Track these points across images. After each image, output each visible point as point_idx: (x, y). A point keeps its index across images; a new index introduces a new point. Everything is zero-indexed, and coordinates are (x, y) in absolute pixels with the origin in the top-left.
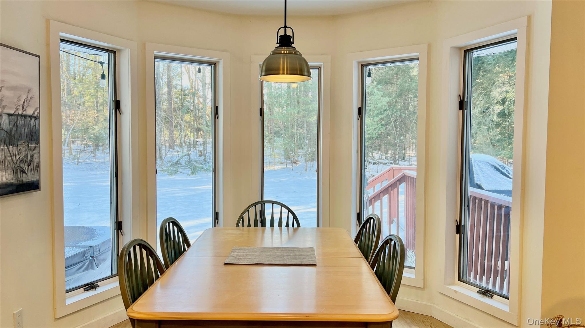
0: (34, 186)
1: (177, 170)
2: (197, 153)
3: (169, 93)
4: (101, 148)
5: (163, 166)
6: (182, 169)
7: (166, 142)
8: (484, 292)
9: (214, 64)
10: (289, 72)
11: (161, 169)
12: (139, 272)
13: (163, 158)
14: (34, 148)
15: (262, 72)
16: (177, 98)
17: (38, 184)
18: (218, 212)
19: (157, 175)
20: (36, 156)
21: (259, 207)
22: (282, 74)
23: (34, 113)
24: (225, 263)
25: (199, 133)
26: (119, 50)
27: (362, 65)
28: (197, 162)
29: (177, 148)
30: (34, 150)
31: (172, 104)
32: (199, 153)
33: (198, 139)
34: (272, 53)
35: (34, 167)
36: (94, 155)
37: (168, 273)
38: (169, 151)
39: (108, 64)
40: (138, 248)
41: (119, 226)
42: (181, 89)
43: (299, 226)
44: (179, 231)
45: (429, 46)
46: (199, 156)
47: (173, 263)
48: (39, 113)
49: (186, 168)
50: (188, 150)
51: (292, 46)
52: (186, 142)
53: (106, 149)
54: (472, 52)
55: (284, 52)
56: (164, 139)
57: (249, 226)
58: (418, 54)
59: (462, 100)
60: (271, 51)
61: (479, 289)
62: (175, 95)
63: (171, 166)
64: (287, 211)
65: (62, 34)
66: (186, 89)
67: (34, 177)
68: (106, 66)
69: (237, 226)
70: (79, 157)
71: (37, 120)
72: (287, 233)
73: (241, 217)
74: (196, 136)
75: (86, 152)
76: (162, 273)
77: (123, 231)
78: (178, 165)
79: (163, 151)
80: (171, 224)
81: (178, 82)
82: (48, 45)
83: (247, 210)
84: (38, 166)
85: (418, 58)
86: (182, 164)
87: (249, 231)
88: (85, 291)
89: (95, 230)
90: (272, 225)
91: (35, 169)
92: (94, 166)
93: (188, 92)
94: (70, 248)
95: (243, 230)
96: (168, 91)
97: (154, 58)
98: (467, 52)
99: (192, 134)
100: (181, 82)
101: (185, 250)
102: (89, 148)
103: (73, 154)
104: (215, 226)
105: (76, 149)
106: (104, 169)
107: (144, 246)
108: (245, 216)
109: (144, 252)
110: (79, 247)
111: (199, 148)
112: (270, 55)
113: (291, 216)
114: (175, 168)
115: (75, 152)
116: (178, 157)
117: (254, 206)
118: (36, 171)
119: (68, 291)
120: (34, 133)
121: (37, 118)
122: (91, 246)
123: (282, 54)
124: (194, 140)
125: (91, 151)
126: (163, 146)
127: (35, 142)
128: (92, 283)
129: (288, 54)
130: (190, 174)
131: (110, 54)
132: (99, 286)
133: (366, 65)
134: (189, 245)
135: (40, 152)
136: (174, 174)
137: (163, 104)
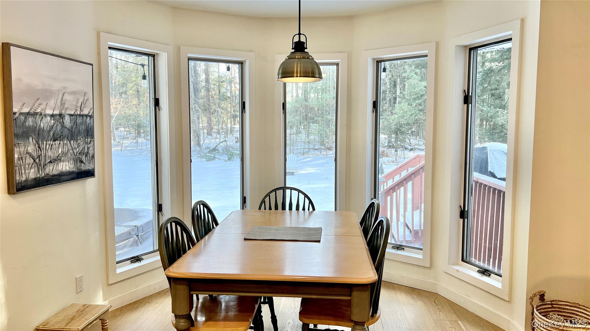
0: (90, 174)
1: (215, 156)
2: (233, 140)
3: (207, 80)
4: (142, 135)
5: (201, 152)
6: (219, 155)
7: (203, 128)
8: (483, 271)
9: (241, 63)
10: (302, 75)
11: (200, 155)
12: (174, 244)
13: (202, 145)
14: (90, 142)
16: (214, 85)
17: (93, 172)
18: (245, 197)
19: (191, 163)
20: (91, 148)
21: (280, 194)
22: (296, 77)
23: (89, 113)
24: (245, 239)
25: (235, 119)
26: (157, 54)
27: (377, 61)
28: (233, 149)
29: (214, 135)
30: (90, 143)
31: (209, 91)
32: (235, 139)
33: (235, 126)
34: (287, 58)
35: (90, 158)
36: (136, 142)
37: (198, 245)
38: (206, 137)
39: (148, 66)
40: (174, 224)
41: (160, 208)
42: (218, 76)
43: (314, 209)
44: (208, 212)
45: (437, 44)
46: (236, 143)
47: (203, 238)
48: (93, 112)
49: (223, 154)
50: (225, 136)
51: (305, 51)
52: (223, 128)
53: (147, 135)
54: (477, 49)
55: (298, 57)
56: (202, 126)
57: (270, 209)
58: (427, 51)
59: (467, 95)
60: (287, 56)
61: (478, 269)
62: (212, 82)
63: (209, 152)
64: (304, 196)
65: (109, 43)
66: (223, 76)
67: (90, 166)
68: (146, 67)
69: (260, 209)
70: (122, 143)
71: (92, 118)
72: (303, 215)
73: (263, 201)
74: (233, 123)
75: (128, 139)
76: (194, 244)
77: (163, 212)
78: (215, 151)
79: (202, 138)
80: (202, 206)
81: (215, 69)
82: (99, 54)
83: (268, 195)
84: (93, 157)
85: (427, 55)
86: (219, 150)
87: (270, 214)
88: (132, 262)
89: (139, 212)
90: (291, 208)
91: (90, 160)
92: (136, 152)
93: (225, 79)
94: (118, 227)
95: (265, 212)
96: (205, 78)
97: (188, 59)
98: (472, 50)
99: (229, 121)
100: (219, 69)
101: (213, 227)
102: (131, 134)
103: (117, 140)
104: (243, 209)
105: (119, 136)
106: (146, 155)
107: (178, 223)
108: (267, 200)
109: (179, 228)
110: (126, 226)
111: (236, 134)
112: (286, 59)
113: (307, 201)
114: (212, 154)
115: (119, 138)
116: (215, 144)
117: (275, 192)
118: (92, 161)
119: (118, 263)
120: (89, 130)
121: (91, 117)
122: (135, 226)
123: (297, 58)
124: (231, 127)
125: (133, 137)
126: (202, 132)
127: (90, 137)
128: (137, 257)
129: (302, 58)
130: (227, 160)
131: (150, 57)
132: (143, 259)
133: (381, 61)
134: (217, 224)
135: (94, 145)
136: (212, 160)
137: (201, 91)
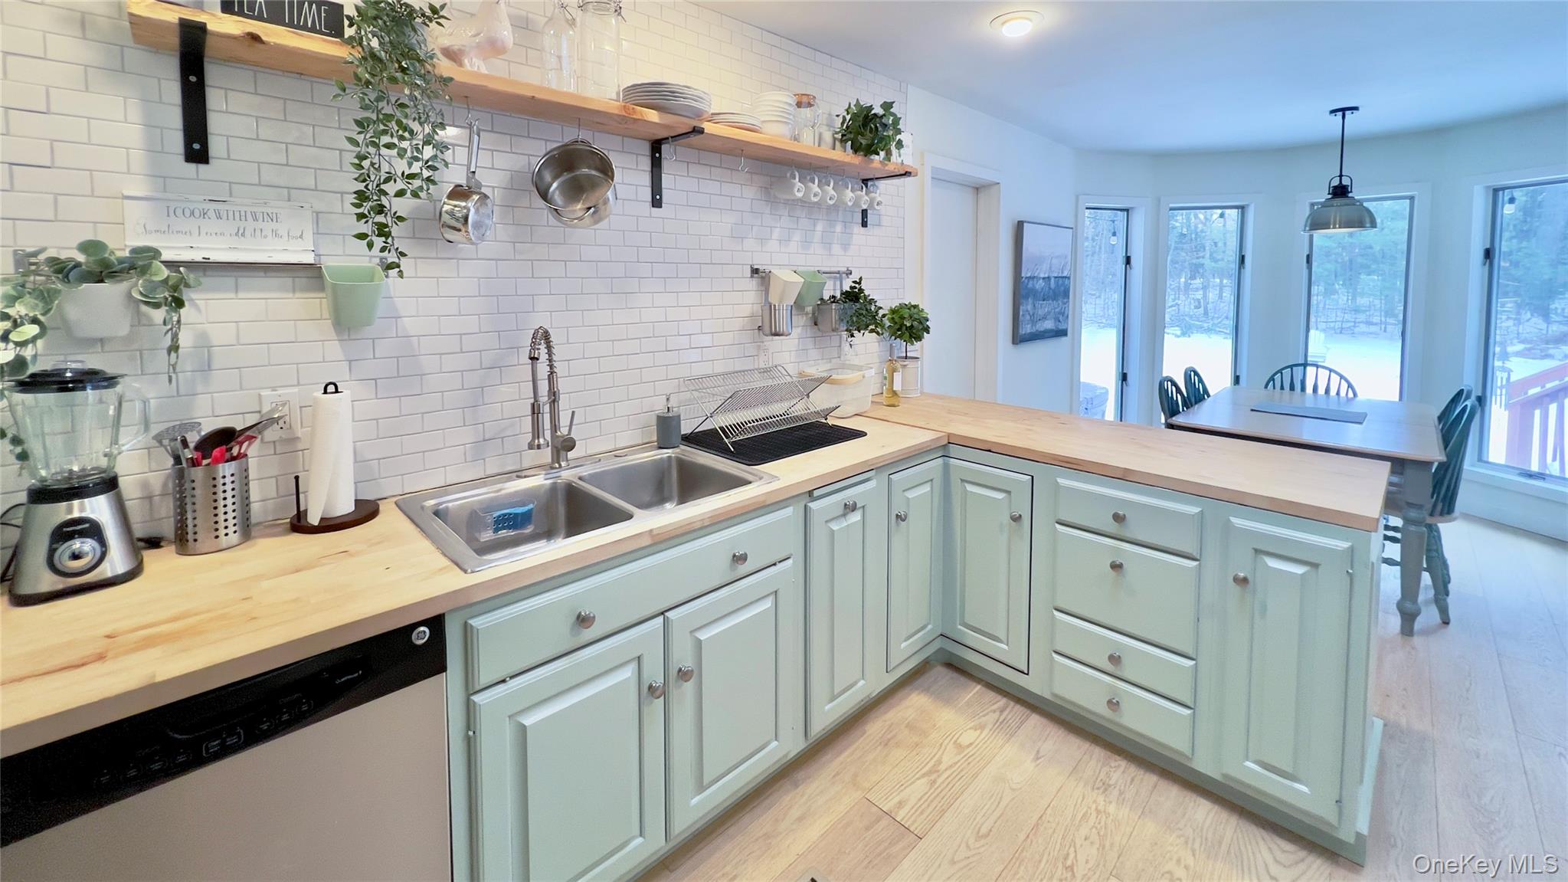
9: (1242, 208)
15: (1306, 226)
17: (1066, 332)
18: (1239, 376)
21: (1298, 371)
22: (1331, 228)
24: (1251, 409)
26: (1132, 208)
27: (1494, 191)
30: (1066, 304)
34: (1320, 206)
41: (1125, 377)
43: (1355, 395)
44: (1200, 381)
47: (1195, 404)
48: (1070, 274)
51: (1349, 195)
55: (1338, 203)
57: (1282, 388)
65: (1087, 204)
67: (1065, 326)
69: (1266, 387)
71: (1069, 280)
73: (1272, 379)
77: (1128, 382)
82: (1077, 216)
83: (1280, 371)
87: (1282, 394)
95: (1274, 392)
97: (1171, 209)
104: (1236, 386)
108: (1278, 377)
109: (1174, 389)
117: (1290, 368)
118: (1066, 321)
120: (1067, 291)
123: (1336, 205)
127: (1067, 298)
129: (1343, 204)
131: (1125, 212)
133: (1503, 189)
135: (1069, 305)
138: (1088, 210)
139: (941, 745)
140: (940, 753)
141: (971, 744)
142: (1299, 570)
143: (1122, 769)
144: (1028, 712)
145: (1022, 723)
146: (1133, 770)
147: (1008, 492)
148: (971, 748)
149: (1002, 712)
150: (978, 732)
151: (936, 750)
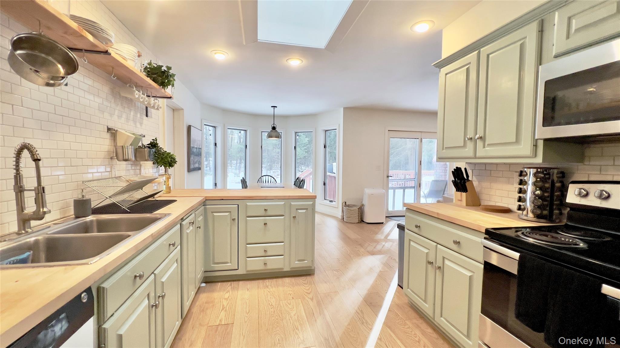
8: (330, 201)
9: (246, 131)
10: (275, 137)
15: (268, 137)
17: (201, 168)
20: (201, 160)
27: (296, 133)
34: (270, 132)
45: (316, 128)
51: (276, 130)
54: (327, 131)
59: (325, 145)
64: (273, 178)
83: (260, 178)
84: (201, 163)
97: (228, 129)
117: (263, 177)
120: (200, 153)
121: (201, 149)
123: (273, 132)
127: (201, 156)
131: (214, 128)
138: (205, 126)
139: (220, 301)
140: (222, 303)
141: (229, 297)
142: (304, 211)
143: (268, 282)
144: (238, 282)
145: (238, 285)
146: (270, 280)
147: (230, 212)
148: (229, 298)
149: (231, 285)
150: (229, 293)
151: (220, 303)
